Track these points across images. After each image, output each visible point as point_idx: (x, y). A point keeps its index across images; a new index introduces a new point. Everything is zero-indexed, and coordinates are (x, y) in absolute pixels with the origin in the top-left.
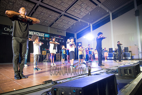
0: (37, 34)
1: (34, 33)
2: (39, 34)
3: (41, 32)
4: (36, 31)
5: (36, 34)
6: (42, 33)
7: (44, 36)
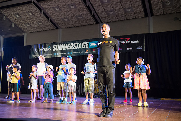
0: (76, 45)
1: (70, 45)
2: (79, 45)
3: (82, 41)
4: (73, 42)
5: (74, 46)
6: (83, 43)
7: (88, 47)
